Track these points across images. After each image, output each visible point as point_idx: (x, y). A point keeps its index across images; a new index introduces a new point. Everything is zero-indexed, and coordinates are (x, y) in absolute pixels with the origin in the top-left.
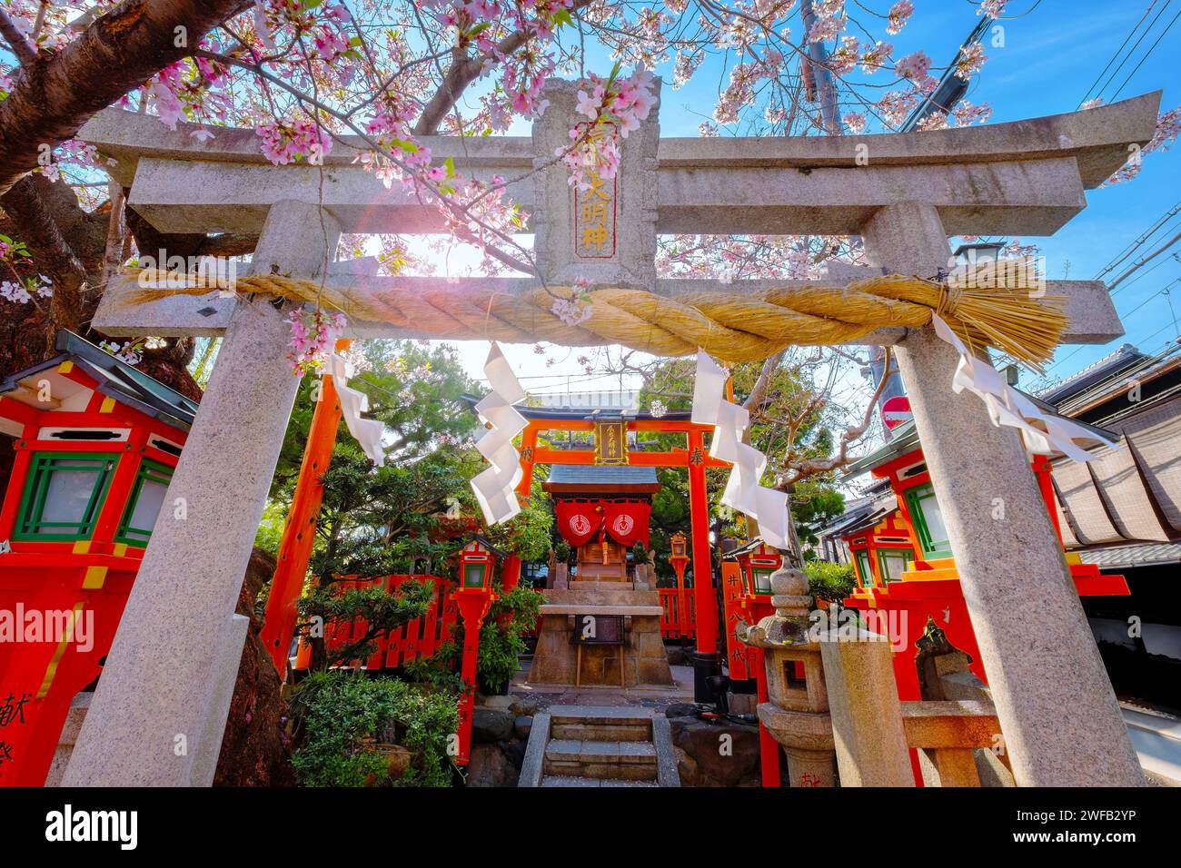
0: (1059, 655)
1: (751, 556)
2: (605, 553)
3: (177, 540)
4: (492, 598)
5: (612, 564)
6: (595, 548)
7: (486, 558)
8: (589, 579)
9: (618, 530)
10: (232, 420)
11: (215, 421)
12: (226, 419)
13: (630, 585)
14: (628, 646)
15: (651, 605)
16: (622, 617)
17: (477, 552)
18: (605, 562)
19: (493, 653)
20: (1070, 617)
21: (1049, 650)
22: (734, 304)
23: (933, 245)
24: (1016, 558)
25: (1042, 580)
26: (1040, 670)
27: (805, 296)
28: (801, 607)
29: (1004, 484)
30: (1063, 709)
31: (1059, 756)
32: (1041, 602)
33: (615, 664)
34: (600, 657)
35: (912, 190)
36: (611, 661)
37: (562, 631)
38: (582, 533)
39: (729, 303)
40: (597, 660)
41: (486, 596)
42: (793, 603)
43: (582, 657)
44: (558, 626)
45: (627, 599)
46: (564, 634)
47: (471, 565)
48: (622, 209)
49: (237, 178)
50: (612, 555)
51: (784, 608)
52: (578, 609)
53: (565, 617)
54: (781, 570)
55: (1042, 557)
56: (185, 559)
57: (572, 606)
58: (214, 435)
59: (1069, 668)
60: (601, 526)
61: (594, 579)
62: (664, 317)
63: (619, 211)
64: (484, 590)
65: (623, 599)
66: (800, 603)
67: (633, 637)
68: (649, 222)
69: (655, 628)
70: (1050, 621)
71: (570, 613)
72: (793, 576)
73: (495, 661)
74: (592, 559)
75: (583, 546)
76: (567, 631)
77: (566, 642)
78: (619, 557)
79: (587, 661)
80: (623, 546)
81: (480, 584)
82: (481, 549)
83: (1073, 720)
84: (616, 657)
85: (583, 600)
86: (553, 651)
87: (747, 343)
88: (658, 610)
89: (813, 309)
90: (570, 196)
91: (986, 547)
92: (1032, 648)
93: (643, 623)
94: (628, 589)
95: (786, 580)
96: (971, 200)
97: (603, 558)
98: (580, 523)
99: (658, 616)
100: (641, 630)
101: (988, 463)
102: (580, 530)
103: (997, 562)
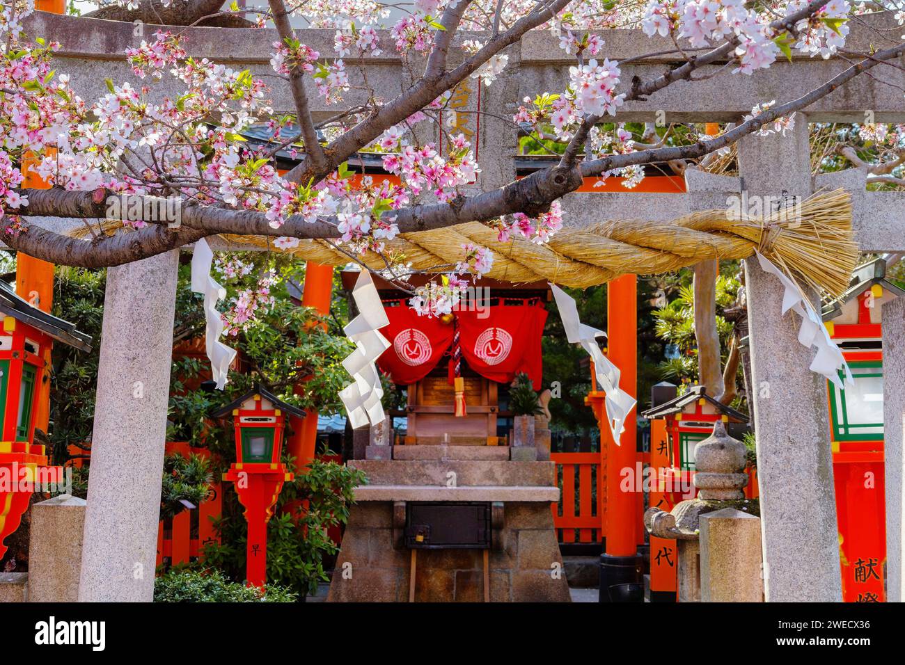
0: (797, 522)
1: (678, 417)
2: (459, 396)
3: (126, 445)
4: (287, 477)
5: (470, 415)
6: (440, 385)
7: (273, 420)
8: (428, 441)
9: (484, 356)
10: (145, 345)
11: (132, 347)
12: (140, 344)
13: (504, 450)
14: (497, 551)
15: (540, 484)
16: (487, 505)
17: (258, 410)
18: (459, 413)
19: (286, 558)
20: (812, 497)
21: (791, 519)
22: (580, 245)
23: (783, 165)
24: (784, 454)
25: (799, 470)
26: (783, 533)
27: (645, 234)
28: (729, 488)
29: (789, 397)
30: (790, 557)
31: (782, 588)
32: (794, 486)
33: (473, 579)
34: (449, 569)
35: (782, 92)
36: (468, 575)
37: (382, 528)
38: (417, 361)
39: (576, 243)
40: (445, 574)
41: (278, 475)
42: (718, 483)
43: (417, 568)
44: (376, 519)
45: (498, 474)
46: (386, 533)
47: (251, 432)
48: (484, 143)
49: (84, 78)
50: (471, 399)
51: (707, 489)
52: (411, 492)
53: (388, 506)
54: (711, 440)
55: (803, 453)
56: (135, 460)
57: (399, 488)
58: (134, 359)
59: (800, 530)
60: (451, 348)
61: (439, 441)
62: (518, 256)
63: (481, 144)
64: (274, 466)
65: (490, 476)
66: (728, 483)
67: (506, 538)
68: (509, 157)
69: (545, 522)
70: (796, 500)
71: (396, 498)
72: (722, 447)
73: (289, 568)
74: (434, 405)
75: (418, 384)
76: (392, 529)
77: (389, 546)
78: (485, 402)
79: (427, 576)
80: (493, 382)
81: (267, 458)
82: (266, 406)
83: (795, 564)
84: (476, 569)
85: (418, 478)
86: (367, 561)
87: (591, 275)
88: (551, 493)
89: (650, 246)
90: (435, 132)
91: (768, 445)
92: (781, 518)
93: (525, 515)
94: (500, 458)
95: (712, 453)
96: (840, 105)
97: (455, 404)
98: (412, 344)
99: (549, 503)
100: (521, 526)
101: (782, 379)
102: (414, 357)
103: (773, 456)
